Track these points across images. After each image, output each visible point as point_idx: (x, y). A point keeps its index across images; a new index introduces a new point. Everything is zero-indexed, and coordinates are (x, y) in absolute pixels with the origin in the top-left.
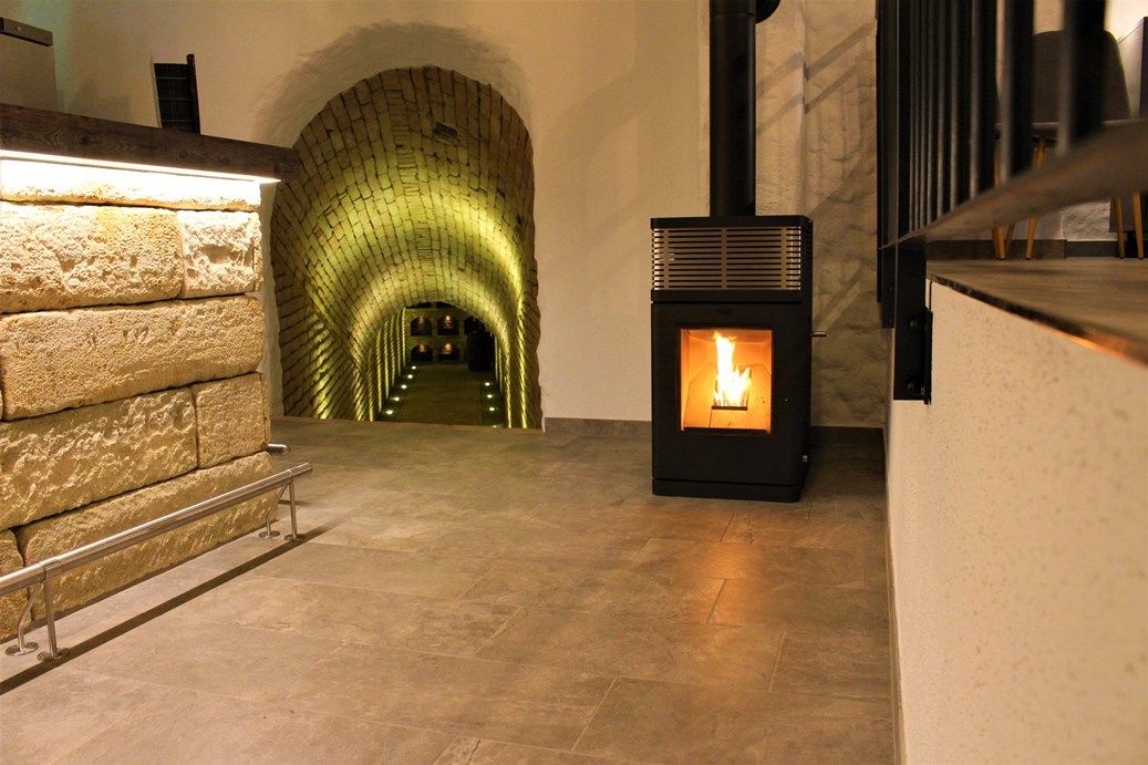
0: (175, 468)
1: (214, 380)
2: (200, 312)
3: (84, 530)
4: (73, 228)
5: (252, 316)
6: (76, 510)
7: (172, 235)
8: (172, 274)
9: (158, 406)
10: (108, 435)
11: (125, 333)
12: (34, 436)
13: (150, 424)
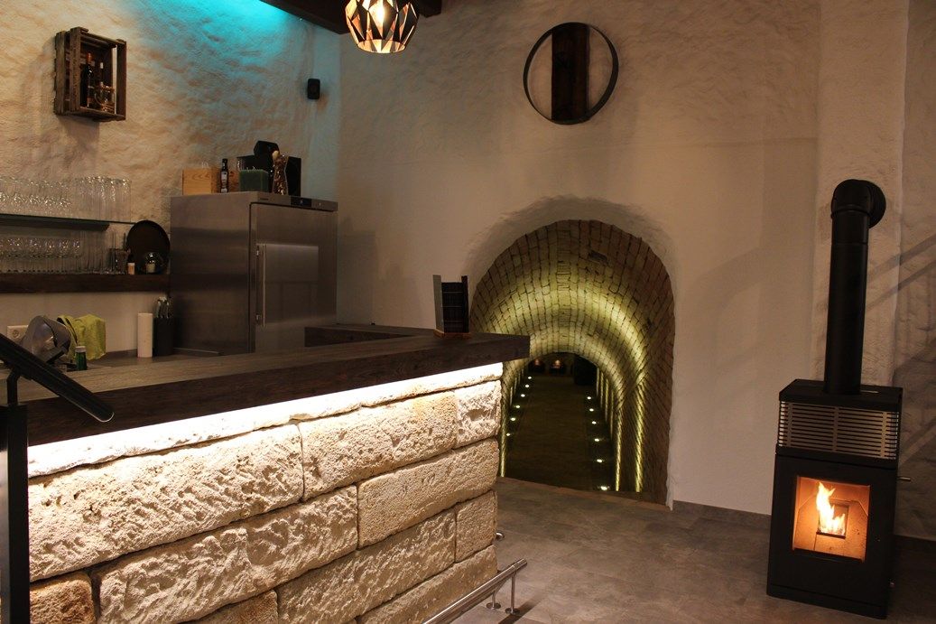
0: (443, 565)
1: (468, 500)
2: (464, 457)
3: (392, 615)
4: (401, 418)
5: (492, 453)
6: (389, 602)
7: (453, 408)
8: (451, 435)
9: (437, 525)
10: (408, 550)
11: (423, 480)
12: (371, 557)
13: (432, 538)
